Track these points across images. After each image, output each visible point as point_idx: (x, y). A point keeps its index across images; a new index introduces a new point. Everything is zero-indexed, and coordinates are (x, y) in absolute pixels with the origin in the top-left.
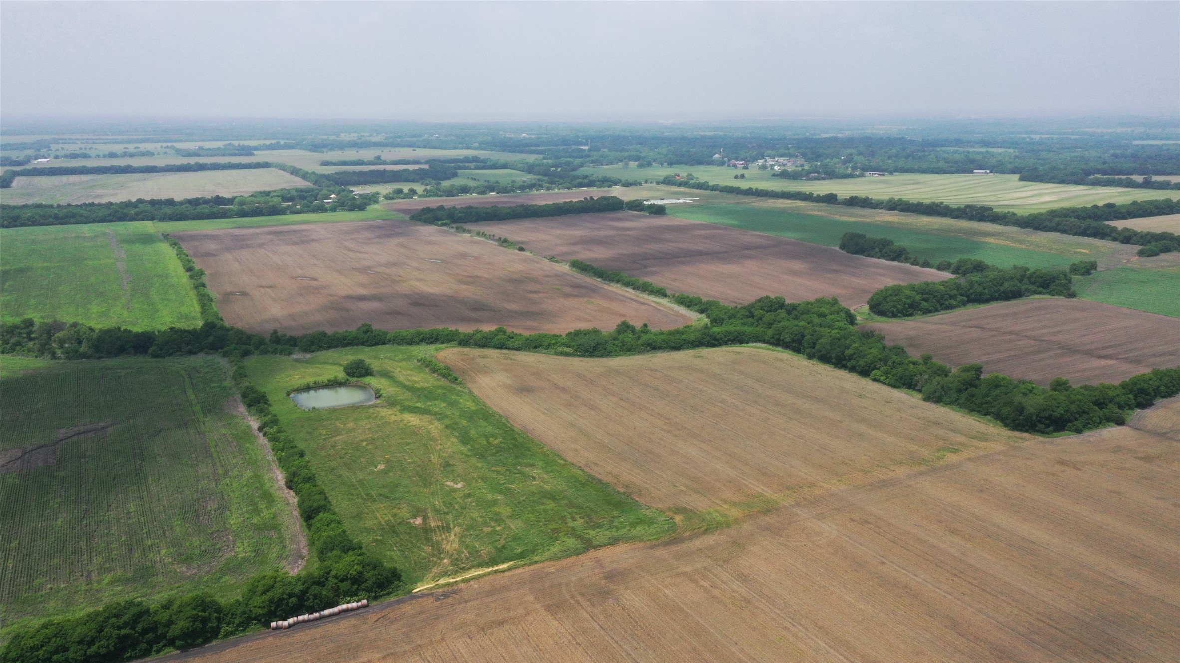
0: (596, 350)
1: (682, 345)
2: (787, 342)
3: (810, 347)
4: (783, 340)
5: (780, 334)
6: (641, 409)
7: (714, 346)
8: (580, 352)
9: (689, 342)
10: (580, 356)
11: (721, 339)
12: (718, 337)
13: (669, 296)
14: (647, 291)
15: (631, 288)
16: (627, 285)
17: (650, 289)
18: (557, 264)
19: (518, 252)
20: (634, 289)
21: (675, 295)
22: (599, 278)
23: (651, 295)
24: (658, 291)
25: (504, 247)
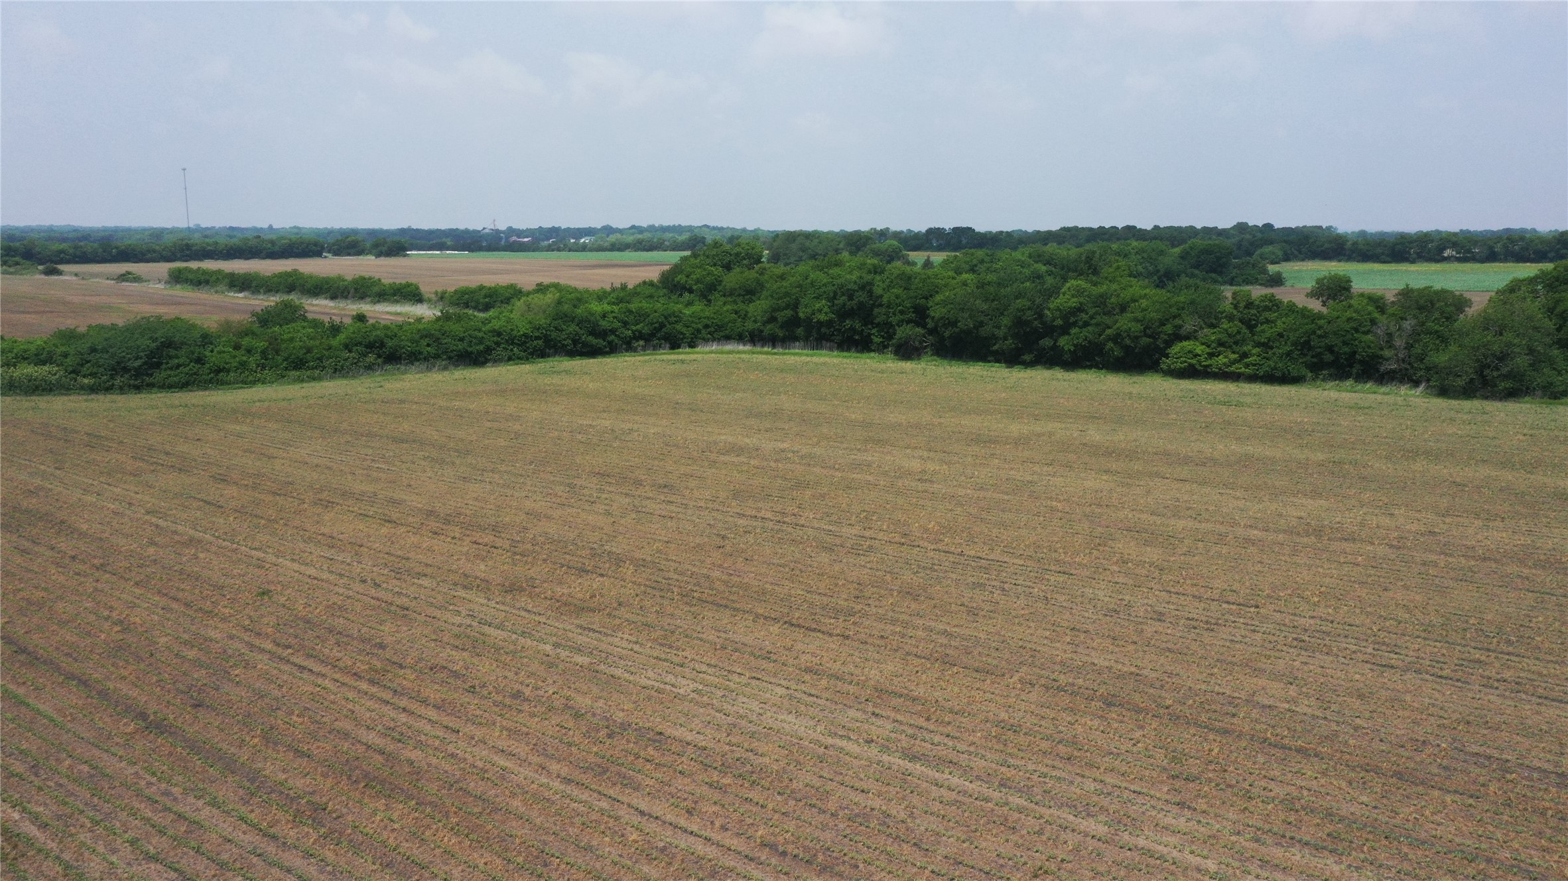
0: (158, 365)
1: (489, 350)
2: (820, 324)
3: (909, 322)
4: (808, 320)
5: (795, 306)
6: (328, 505)
7: (593, 352)
9: (511, 341)
10: (93, 390)
11: (613, 331)
12: (604, 324)
13: (429, 301)
14: (370, 296)
15: (326, 298)
16: (314, 293)
17: (376, 289)
18: (136, 284)
19: (43, 276)
20: (333, 298)
21: (444, 293)
22: (241, 291)
23: (379, 302)
24: (399, 290)
25: (11, 273)
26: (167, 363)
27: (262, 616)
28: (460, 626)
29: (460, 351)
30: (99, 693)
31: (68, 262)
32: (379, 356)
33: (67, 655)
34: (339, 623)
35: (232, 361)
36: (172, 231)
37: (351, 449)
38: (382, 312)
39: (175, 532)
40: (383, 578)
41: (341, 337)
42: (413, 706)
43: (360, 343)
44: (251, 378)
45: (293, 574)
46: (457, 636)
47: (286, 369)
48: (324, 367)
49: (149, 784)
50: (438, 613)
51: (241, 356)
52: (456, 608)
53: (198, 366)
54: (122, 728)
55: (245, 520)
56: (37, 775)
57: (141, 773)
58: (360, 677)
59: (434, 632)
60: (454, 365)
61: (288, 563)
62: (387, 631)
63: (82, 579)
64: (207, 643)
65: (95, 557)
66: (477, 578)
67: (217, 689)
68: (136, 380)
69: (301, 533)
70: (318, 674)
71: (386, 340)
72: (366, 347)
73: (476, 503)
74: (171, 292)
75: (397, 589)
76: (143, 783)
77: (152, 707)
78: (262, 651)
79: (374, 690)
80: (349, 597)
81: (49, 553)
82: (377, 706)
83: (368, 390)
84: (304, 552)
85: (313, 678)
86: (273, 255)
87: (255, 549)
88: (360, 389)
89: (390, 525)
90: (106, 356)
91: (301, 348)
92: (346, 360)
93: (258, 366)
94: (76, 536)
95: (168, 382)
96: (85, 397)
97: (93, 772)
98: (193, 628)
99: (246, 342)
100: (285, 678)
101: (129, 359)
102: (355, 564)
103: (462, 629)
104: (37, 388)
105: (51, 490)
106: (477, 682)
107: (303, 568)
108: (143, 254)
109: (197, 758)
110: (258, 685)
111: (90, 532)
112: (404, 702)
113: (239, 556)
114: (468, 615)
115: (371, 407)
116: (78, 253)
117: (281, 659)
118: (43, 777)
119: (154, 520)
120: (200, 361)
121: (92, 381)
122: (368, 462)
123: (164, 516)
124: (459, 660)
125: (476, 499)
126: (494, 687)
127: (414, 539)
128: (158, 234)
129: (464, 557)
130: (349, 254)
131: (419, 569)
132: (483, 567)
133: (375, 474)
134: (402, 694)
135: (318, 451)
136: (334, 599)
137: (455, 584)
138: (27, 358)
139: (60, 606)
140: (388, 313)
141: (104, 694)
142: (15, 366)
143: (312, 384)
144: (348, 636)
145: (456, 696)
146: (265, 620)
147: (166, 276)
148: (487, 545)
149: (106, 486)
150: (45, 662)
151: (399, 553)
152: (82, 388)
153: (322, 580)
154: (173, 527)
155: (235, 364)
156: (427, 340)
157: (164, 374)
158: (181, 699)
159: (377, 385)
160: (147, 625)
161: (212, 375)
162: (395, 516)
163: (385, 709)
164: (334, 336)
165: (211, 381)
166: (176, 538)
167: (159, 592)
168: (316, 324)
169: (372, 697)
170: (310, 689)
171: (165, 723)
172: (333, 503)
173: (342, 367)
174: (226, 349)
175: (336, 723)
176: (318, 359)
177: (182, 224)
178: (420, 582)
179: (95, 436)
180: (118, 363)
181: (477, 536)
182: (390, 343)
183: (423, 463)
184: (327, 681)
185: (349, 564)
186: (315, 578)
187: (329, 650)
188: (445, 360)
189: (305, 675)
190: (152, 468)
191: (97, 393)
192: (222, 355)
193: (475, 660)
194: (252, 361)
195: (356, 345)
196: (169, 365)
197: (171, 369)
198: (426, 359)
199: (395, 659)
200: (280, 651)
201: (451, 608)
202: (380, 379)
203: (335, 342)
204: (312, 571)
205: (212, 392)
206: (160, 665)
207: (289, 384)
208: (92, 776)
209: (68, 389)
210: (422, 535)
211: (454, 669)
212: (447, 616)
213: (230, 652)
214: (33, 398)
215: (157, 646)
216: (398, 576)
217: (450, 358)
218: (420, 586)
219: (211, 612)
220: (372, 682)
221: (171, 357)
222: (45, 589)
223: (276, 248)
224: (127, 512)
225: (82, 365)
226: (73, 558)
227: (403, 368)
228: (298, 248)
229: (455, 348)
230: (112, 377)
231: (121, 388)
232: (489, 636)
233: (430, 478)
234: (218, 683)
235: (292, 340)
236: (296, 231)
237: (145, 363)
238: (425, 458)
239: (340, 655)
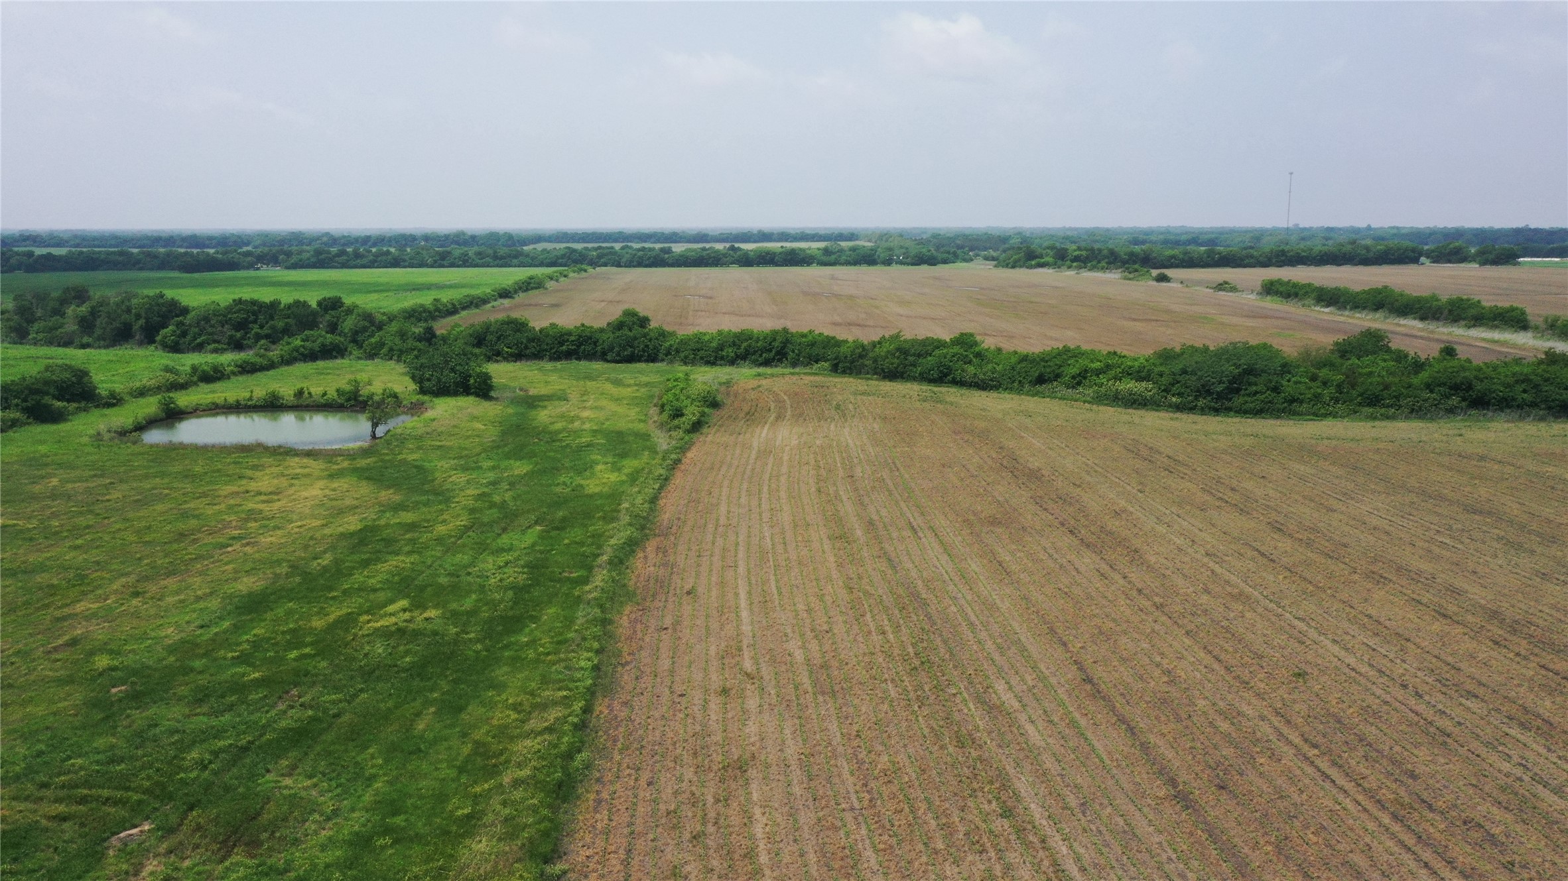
0: (1238, 391)
8: (1180, 395)
10: (1179, 408)
13: (1536, 328)
14: (1464, 319)
15: (1415, 319)
16: (1403, 312)
17: (1473, 312)
18: (1231, 294)
19: (1155, 283)
20: (1422, 319)
21: (1556, 319)
22: (1327, 306)
23: (1474, 326)
24: (1500, 314)
25: (1130, 279)
26: (1246, 389)
27: (1294, 702)
28: (1507, 775)
29: (1563, 401)
30: (1142, 744)
31: (1177, 266)
32: (1464, 399)
33: (1122, 694)
34: (1371, 732)
35: (1307, 392)
36: (1273, 232)
37: (1415, 513)
38: (1476, 338)
39: (1227, 582)
40: (1427, 688)
41: (1424, 375)
42: (1438, 865)
43: (1444, 384)
44: (1322, 411)
45: (1332, 658)
46: (1503, 789)
47: (1360, 404)
48: (1400, 406)
49: (1170, 859)
50: (1483, 751)
51: (1317, 388)
52: (1507, 751)
53: (1274, 395)
54: (1155, 790)
55: (1294, 582)
56: (1084, 813)
57: (1165, 844)
58: (1383, 806)
59: (1475, 775)
60: (1553, 415)
61: (1328, 643)
62: (1422, 757)
63: (1144, 617)
64: (1240, 718)
65: (1157, 595)
66: (1538, 716)
67: (1241, 775)
68: (1216, 403)
69: (1348, 609)
70: (1341, 788)
71: (1474, 382)
72: (1451, 388)
73: (1554, 612)
74: (1262, 304)
75: (1440, 706)
76: (1164, 856)
77: (1183, 777)
78: (1289, 743)
79: (1396, 828)
80: (1386, 703)
81: (1121, 582)
82: (1396, 849)
83: (1445, 438)
84: (1347, 633)
85: (1335, 791)
86: (1366, 261)
87: (1299, 619)
88: (1436, 435)
89: (1444, 622)
90: (1194, 378)
91: (1378, 384)
92: (1426, 400)
93: (1332, 399)
94: (1144, 568)
95: (1244, 407)
96: (1171, 415)
97: (1126, 828)
98: (1229, 697)
99: (1324, 373)
100: (1307, 781)
101: (1213, 384)
102: (1398, 661)
103: (1509, 781)
104: (1134, 402)
105: (1132, 513)
106: (1517, 859)
107: (1343, 653)
108: (1242, 260)
109: (1214, 847)
110: (1279, 782)
111: (1157, 566)
112: (1427, 855)
113: (1282, 623)
114: (1521, 764)
115: (1445, 460)
116: (1186, 258)
117: (1307, 759)
118: (1089, 818)
119: (1211, 564)
120: (1276, 390)
121: (1179, 400)
122: (1432, 533)
123: (1221, 562)
124: (1501, 821)
125: (1554, 607)
126: (1538, 872)
127: (1469, 645)
128: (1258, 235)
129: (1526, 684)
130: (1450, 262)
131: (1470, 686)
132: (1548, 703)
133: (1437, 550)
134: (1428, 845)
135: (1378, 510)
136: (1370, 700)
137: (1510, 718)
138: (1130, 374)
139: (1123, 641)
140: (1484, 340)
141: (1145, 747)
142: (1120, 380)
143: (1384, 423)
144: (1378, 751)
145: (1488, 867)
146: (1297, 707)
147: (1259, 288)
148: (1558, 674)
149: (1176, 517)
150: (1103, 698)
151: (1450, 659)
152: (1170, 406)
153: (1361, 674)
154: (1227, 576)
155: (1309, 396)
156: (1523, 386)
157: (1241, 400)
158: (1209, 776)
159: (1456, 432)
160: (1190, 682)
161: (1286, 405)
162: (1452, 609)
163: (1406, 857)
164: (1416, 373)
165: (1284, 411)
166: (1229, 589)
167: (1205, 648)
168: (1400, 356)
169: (1393, 836)
170: (1330, 804)
171: (1191, 797)
172: (1385, 578)
173: (1420, 407)
174: (1303, 380)
175: (1350, 855)
176: (1395, 397)
177: (1282, 224)
178: (1468, 703)
179: (1175, 460)
180: (1202, 385)
181: (1547, 658)
182: (1479, 386)
183: (1495, 544)
184: (1348, 800)
185: (1391, 661)
186: (1353, 669)
187: (1355, 761)
188: (1544, 409)
189: (1328, 785)
190: (1217, 504)
191: (1182, 412)
192: (1298, 385)
193: (1519, 828)
194: (1327, 393)
195: (1439, 385)
196: (1247, 392)
197: (1249, 395)
198: (1520, 407)
199: (1425, 795)
200: (1306, 748)
201: (1500, 748)
202: (1461, 424)
203: (1416, 381)
204: (1351, 660)
205: (1283, 422)
206: (1195, 730)
207: (1361, 420)
208: (1125, 832)
209: (1159, 406)
210: (1480, 642)
211: (1492, 832)
212: (1493, 758)
213: (1259, 735)
214: (1130, 411)
215: (1196, 709)
216: (1444, 689)
217: (1550, 408)
218: (1468, 709)
219: (1247, 683)
220: (1395, 817)
221: (1250, 384)
222: (1114, 620)
223: (1371, 255)
224: (1190, 550)
225: (1173, 385)
226: (1140, 591)
227: (1490, 414)
228: (1393, 255)
229: (1558, 397)
230: (1196, 398)
231: (1202, 409)
232: (1542, 800)
233: (1501, 567)
234: (1243, 767)
235: (1370, 374)
236: (1395, 231)
237: (1227, 388)
238: (1500, 539)
239: (1368, 772)
